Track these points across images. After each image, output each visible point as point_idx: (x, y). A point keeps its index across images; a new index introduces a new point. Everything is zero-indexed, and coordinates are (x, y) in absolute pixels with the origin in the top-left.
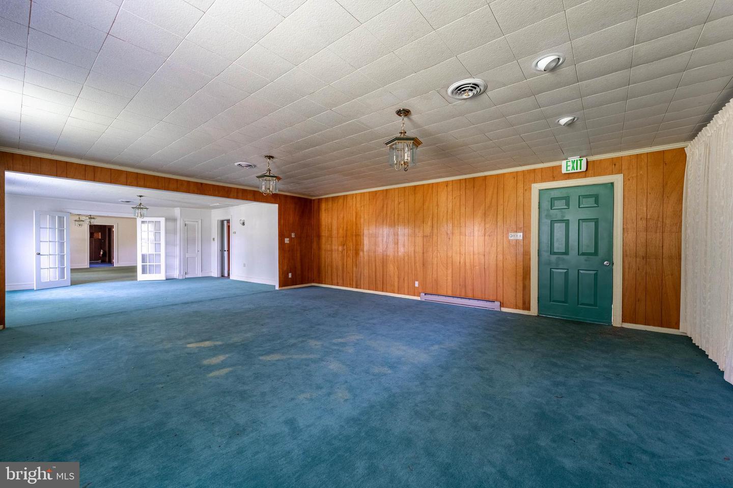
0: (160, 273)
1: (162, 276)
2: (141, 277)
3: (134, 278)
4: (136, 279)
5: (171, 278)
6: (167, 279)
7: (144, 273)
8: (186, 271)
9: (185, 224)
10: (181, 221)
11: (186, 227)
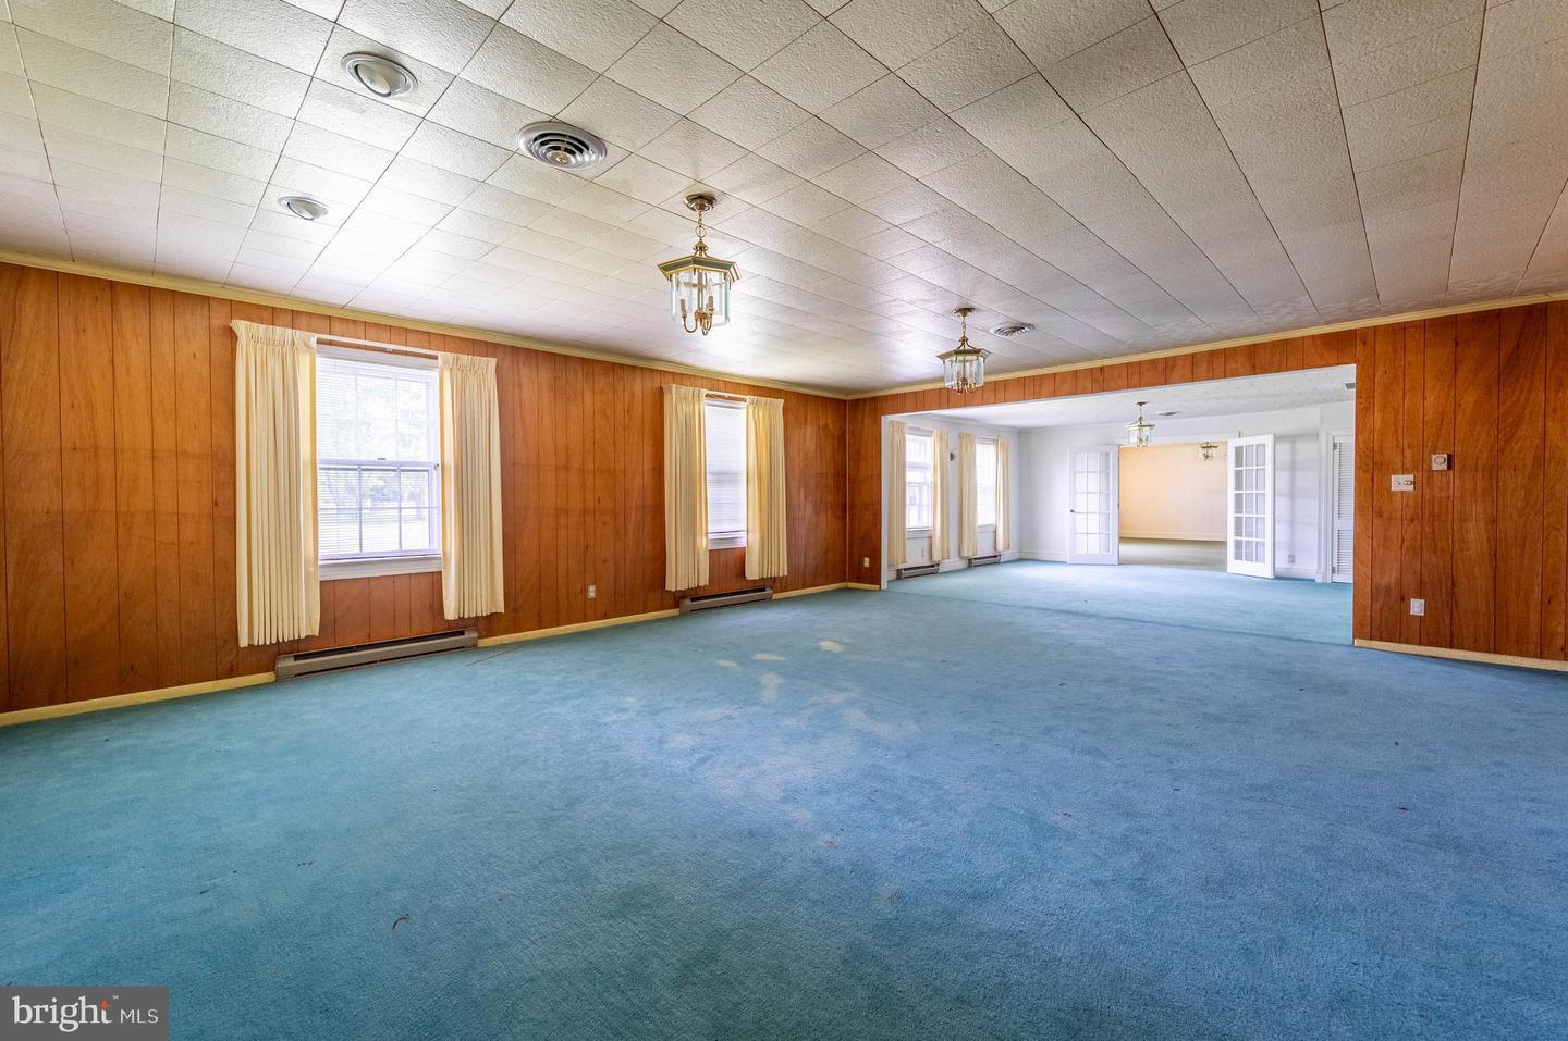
0: (1264, 561)
1: (1263, 570)
2: (1235, 567)
3: (1220, 564)
4: (1225, 570)
5: (1300, 576)
6: (1277, 578)
7: (1238, 557)
8: (1335, 565)
9: (1335, 446)
10: (1323, 437)
11: (1337, 451)
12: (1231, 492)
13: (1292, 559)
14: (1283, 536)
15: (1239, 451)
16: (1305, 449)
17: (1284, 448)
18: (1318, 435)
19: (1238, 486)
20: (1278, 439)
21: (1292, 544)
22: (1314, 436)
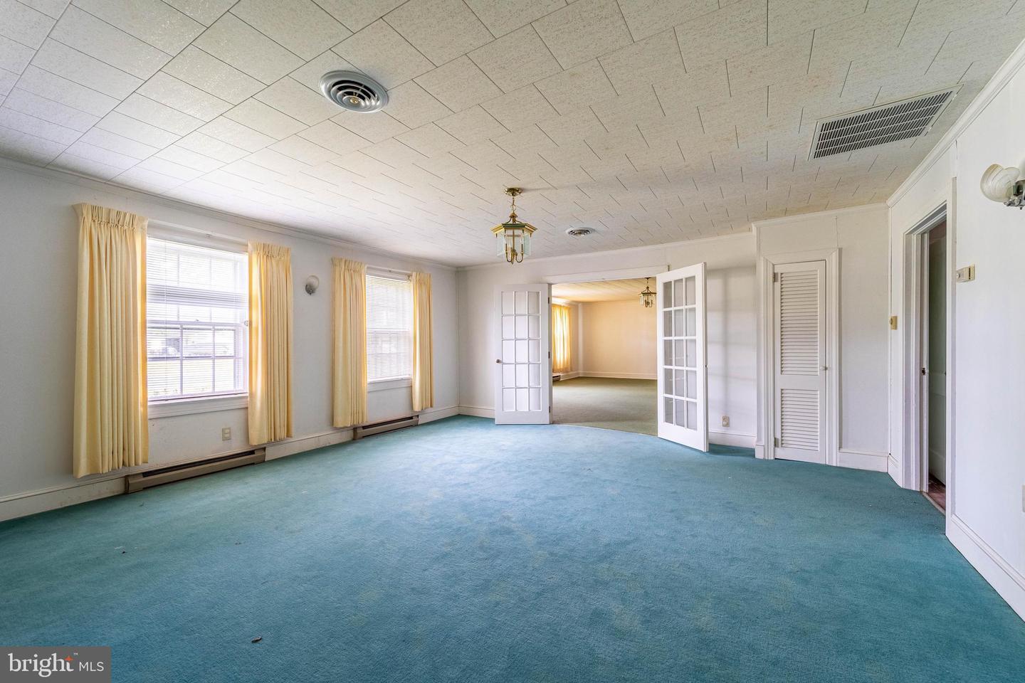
0: (696, 428)
3: (649, 427)
4: (656, 434)
5: (737, 446)
7: (668, 419)
8: (779, 436)
9: (775, 276)
10: (761, 268)
11: (778, 284)
12: (661, 338)
13: (726, 422)
14: (716, 393)
15: (667, 286)
16: (740, 285)
17: (716, 284)
18: (755, 266)
19: (668, 331)
20: (709, 272)
21: (726, 404)
22: (751, 268)
